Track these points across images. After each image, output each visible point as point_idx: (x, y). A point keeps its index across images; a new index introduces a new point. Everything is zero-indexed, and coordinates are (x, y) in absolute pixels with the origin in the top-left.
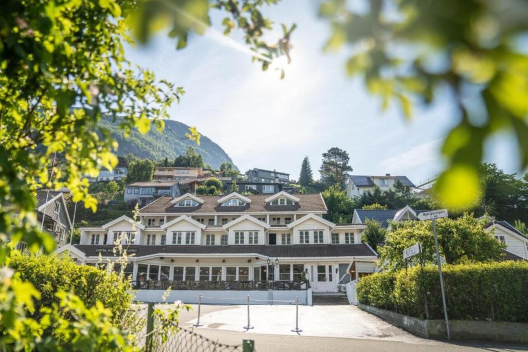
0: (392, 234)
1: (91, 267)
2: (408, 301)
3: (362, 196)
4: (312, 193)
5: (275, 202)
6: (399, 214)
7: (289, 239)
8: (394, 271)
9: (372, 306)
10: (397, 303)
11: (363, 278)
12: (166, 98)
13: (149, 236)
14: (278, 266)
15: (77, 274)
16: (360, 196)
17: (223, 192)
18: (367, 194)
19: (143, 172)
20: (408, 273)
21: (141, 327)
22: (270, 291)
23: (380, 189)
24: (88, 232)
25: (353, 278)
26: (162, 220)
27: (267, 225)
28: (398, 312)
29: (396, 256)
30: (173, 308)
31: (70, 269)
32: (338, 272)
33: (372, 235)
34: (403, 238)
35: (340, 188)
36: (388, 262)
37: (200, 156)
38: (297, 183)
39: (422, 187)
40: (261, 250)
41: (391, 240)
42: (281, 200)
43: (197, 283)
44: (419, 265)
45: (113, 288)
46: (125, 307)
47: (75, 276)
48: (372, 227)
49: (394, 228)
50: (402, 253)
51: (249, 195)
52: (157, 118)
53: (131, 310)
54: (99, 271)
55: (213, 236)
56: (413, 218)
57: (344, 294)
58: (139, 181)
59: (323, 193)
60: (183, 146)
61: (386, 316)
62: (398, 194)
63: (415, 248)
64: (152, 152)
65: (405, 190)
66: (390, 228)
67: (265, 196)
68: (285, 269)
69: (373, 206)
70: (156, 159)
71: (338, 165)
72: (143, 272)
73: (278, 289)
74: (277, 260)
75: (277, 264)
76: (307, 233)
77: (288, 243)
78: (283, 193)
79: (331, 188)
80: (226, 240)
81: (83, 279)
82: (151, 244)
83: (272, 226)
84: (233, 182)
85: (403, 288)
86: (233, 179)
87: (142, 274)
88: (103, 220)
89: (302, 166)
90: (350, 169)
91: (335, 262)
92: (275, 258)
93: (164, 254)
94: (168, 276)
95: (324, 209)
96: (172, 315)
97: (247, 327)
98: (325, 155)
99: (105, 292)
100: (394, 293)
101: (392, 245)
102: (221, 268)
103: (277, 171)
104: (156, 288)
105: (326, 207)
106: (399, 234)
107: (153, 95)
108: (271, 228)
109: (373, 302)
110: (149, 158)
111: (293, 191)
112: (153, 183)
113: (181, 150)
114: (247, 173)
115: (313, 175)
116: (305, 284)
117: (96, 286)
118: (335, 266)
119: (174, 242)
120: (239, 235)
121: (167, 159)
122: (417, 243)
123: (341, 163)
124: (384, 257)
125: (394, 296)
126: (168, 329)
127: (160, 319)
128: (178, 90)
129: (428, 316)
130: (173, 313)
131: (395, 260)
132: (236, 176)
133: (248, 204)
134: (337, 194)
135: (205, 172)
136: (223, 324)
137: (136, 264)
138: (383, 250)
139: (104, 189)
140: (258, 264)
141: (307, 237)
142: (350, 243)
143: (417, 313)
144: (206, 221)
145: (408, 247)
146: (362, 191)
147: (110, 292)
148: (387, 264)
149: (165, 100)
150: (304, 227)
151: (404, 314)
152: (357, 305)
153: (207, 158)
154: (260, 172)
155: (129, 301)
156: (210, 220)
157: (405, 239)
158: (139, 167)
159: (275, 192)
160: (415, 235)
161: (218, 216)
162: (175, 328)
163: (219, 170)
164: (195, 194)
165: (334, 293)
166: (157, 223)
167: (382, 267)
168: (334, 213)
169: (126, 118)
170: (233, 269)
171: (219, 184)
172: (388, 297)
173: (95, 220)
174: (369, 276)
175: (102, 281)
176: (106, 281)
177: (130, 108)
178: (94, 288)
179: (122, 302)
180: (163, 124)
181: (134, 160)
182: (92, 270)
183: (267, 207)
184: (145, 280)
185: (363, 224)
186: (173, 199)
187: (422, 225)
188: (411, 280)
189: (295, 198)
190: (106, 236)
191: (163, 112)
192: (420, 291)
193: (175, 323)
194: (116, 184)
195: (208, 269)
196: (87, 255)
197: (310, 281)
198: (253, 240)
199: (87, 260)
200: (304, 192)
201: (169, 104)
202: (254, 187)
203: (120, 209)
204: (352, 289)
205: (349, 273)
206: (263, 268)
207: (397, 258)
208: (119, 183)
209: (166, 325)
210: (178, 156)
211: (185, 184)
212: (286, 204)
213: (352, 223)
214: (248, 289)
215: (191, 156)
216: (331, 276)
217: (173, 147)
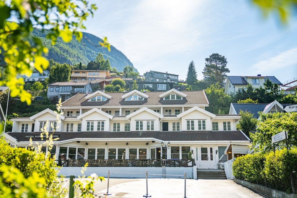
0: (262, 123)
1: (23, 149)
2: (276, 178)
3: (237, 92)
4: (197, 90)
5: (167, 97)
6: (268, 107)
7: (178, 127)
8: (264, 153)
9: (245, 180)
10: (267, 179)
11: (238, 158)
12: (83, 14)
13: (68, 125)
14: (170, 148)
15: (12, 155)
16: (236, 93)
17: (126, 89)
18: (241, 91)
19: (62, 74)
20: (275, 155)
21: (64, 195)
22: (164, 167)
23: (252, 87)
24: (18, 123)
25: (230, 158)
26: (78, 112)
27: (161, 116)
28: (268, 186)
29: (265, 141)
30: (89, 180)
31: (6, 151)
32: (218, 152)
33: (246, 124)
34: (271, 126)
35: (219, 86)
36: (259, 145)
37: (107, 61)
38: (185, 83)
39: (288, 85)
40: (157, 135)
41: (261, 128)
42: (172, 96)
43: (107, 161)
44: (285, 149)
45: (41, 165)
46: (51, 180)
47: (10, 156)
48: (246, 117)
49: (264, 118)
50: (271, 139)
51: (146, 92)
52: (76, 30)
53: (56, 182)
54: (30, 152)
55: (119, 124)
56: (280, 110)
57: (223, 171)
58: (59, 81)
59: (205, 90)
60: (94, 53)
61: (258, 189)
62: (268, 90)
63: (282, 135)
64: (69, 58)
65: (274, 87)
66: (260, 118)
67: (159, 93)
68: (175, 150)
69: (246, 101)
70: (73, 63)
71: (218, 67)
72: (63, 153)
73: (170, 166)
74: (169, 143)
75: (169, 146)
76: (192, 122)
77: (178, 130)
78: (173, 90)
79: (211, 86)
80: (129, 127)
81: (17, 159)
82: (69, 131)
83: (165, 116)
84: (134, 81)
85: (272, 167)
86: (134, 80)
87: (63, 154)
88: (31, 112)
89: (189, 69)
90: (227, 71)
91: (215, 145)
92: (168, 142)
93: (80, 139)
94: (84, 156)
95: (206, 103)
96: (89, 185)
97: (146, 196)
98: (207, 60)
99: (35, 169)
100: (264, 170)
101: (262, 132)
102: (125, 150)
103: (168, 73)
104: (74, 165)
105: (208, 102)
106: (268, 123)
107: (72, 10)
108: (164, 117)
109: (247, 178)
110: (66, 63)
111: (182, 89)
112: (70, 83)
113: (92, 56)
114: (145, 75)
115: (197, 76)
116: (191, 162)
117: (27, 164)
118: (215, 149)
119: (88, 129)
120: (139, 124)
121: (81, 63)
122: (284, 131)
123: (220, 66)
124: (256, 141)
125: (264, 173)
126: (86, 196)
127: (79, 188)
128: (92, 7)
129: (294, 191)
130: (90, 183)
131: (265, 144)
132: (136, 77)
133: (146, 99)
134: (216, 91)
135: (111, 74)
136: (127, 193)
137: (58, 147)
138: (254, 136)
139: (30, 88)
140: (155, 146)
141: (193, 125)
142: (227, 130)
143: (284, 187)
144: (113, 113)
145: (276, 134)
146: (237, 88)
147: (39, 169)
148: (258, 147)
149: (81, 15)
150: (190, 117)
151: (272, 188)
152: (233, 180)
153: (113, 63)
154: (155, 74)
155: (54, 174)
156: (116, 112)
157: (273, 127)
158: (59, 70)
159: (167, 90)
160: (282, 124)
161: (122, 109)
162: (92, 195)
163: (123, 72)
164: (104, 91)
165: (214, 169)
166: (74, 115)
167: (254, 149)
168: (214, 106)
169: (52, 29)
170: (134, 150)
171: (123, 84)
172: (259, 174)
173: (24, 113)
174: (243, 156)
175: (33, 160)
176: (36, 160)
177: (55, 22)
178: (26, 165)
179: (49, 176)
180: (81, 35)
181: (54, 64)
182: (24, 151)
183: (161, 101)
184: (65, 160)
185: (238, 115)
186: (87, 95)
187: (288, 116)
188: (278, 160)
189: (183, 94)
190: (33, 125)
191: (81, 25)
192: (286, 169)
193: (91, 191)
194: (40, 84)
195: (115, 150)
196: (19, 140)
197: (195, 160)
198: (150, 127)
199: (18, 144)
200: (190, 89)
201: (85, 18)
202: (151, 86)
203: (44, 103)
204: (229, 167)
205: (227, 154)
206: (158, 149)
207: (267, 142)
208: (43, 83)
209: (85, 193)
210: (90, 62)
211: (96, 84)
212: (176, 99)
213: (229, 114)
214: (146, 166)
215: (100, 61)
216: (212, 156)
217: (86, 54)
